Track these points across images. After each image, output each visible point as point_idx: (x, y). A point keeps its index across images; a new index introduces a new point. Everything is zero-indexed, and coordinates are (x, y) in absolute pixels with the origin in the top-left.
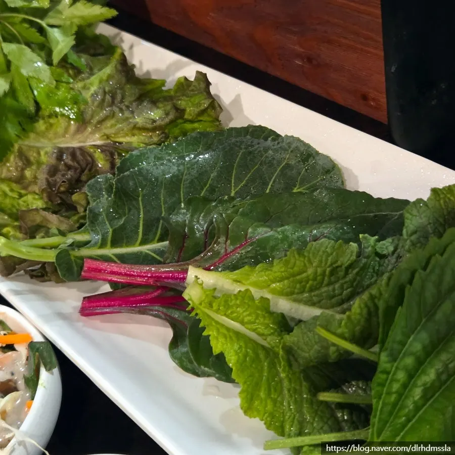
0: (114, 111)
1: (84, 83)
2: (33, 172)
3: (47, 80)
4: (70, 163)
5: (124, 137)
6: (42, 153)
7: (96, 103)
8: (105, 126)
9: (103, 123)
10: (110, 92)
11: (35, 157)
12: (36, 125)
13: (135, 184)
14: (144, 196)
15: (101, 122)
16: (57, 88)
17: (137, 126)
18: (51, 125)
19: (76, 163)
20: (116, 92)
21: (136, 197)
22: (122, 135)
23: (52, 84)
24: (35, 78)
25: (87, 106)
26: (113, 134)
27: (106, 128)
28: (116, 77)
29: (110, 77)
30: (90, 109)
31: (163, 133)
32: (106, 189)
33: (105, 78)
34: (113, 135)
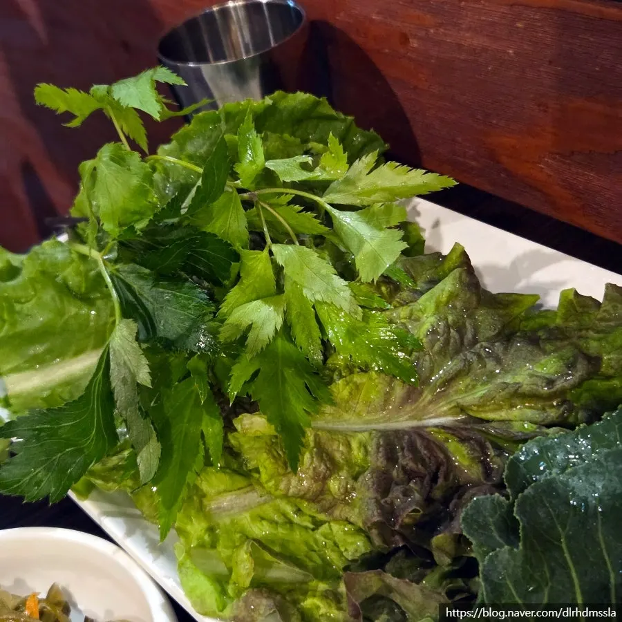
0: (469, 361)
1: (410, 308)
2: (343, 483)
3: (346, 306)
4: (411, 465)
5: (494, 410)
6: (354, 445)
7: (436, 348)
8: (455, 388)
9: (453, 384)
10: (455, 323)
11: (342, 453)
12: (333, 387)
13: (548, 514)
14: (568, 538)
15: (449, 381)
16: (366, 318)
17: (520, 391)
18: (358, 387)
19: (420, 466)
20: (464, 324)
21: (556, 543)
22: (491, 407)
23: (356, 313)
24: (326, 303)
25: (422, 353)
26: (475, 405)
27: (457, 392)
28: (462, 295)
29: (452, 296)
30: (427, 358)
31: (564, 402)
32: (495, 524)
33: (444, 298)
34: (475, 408)
